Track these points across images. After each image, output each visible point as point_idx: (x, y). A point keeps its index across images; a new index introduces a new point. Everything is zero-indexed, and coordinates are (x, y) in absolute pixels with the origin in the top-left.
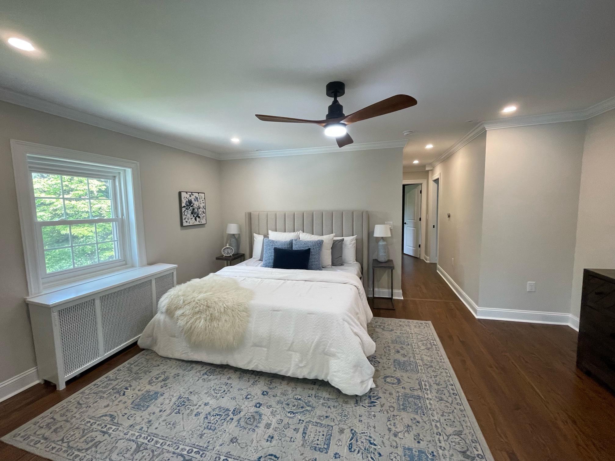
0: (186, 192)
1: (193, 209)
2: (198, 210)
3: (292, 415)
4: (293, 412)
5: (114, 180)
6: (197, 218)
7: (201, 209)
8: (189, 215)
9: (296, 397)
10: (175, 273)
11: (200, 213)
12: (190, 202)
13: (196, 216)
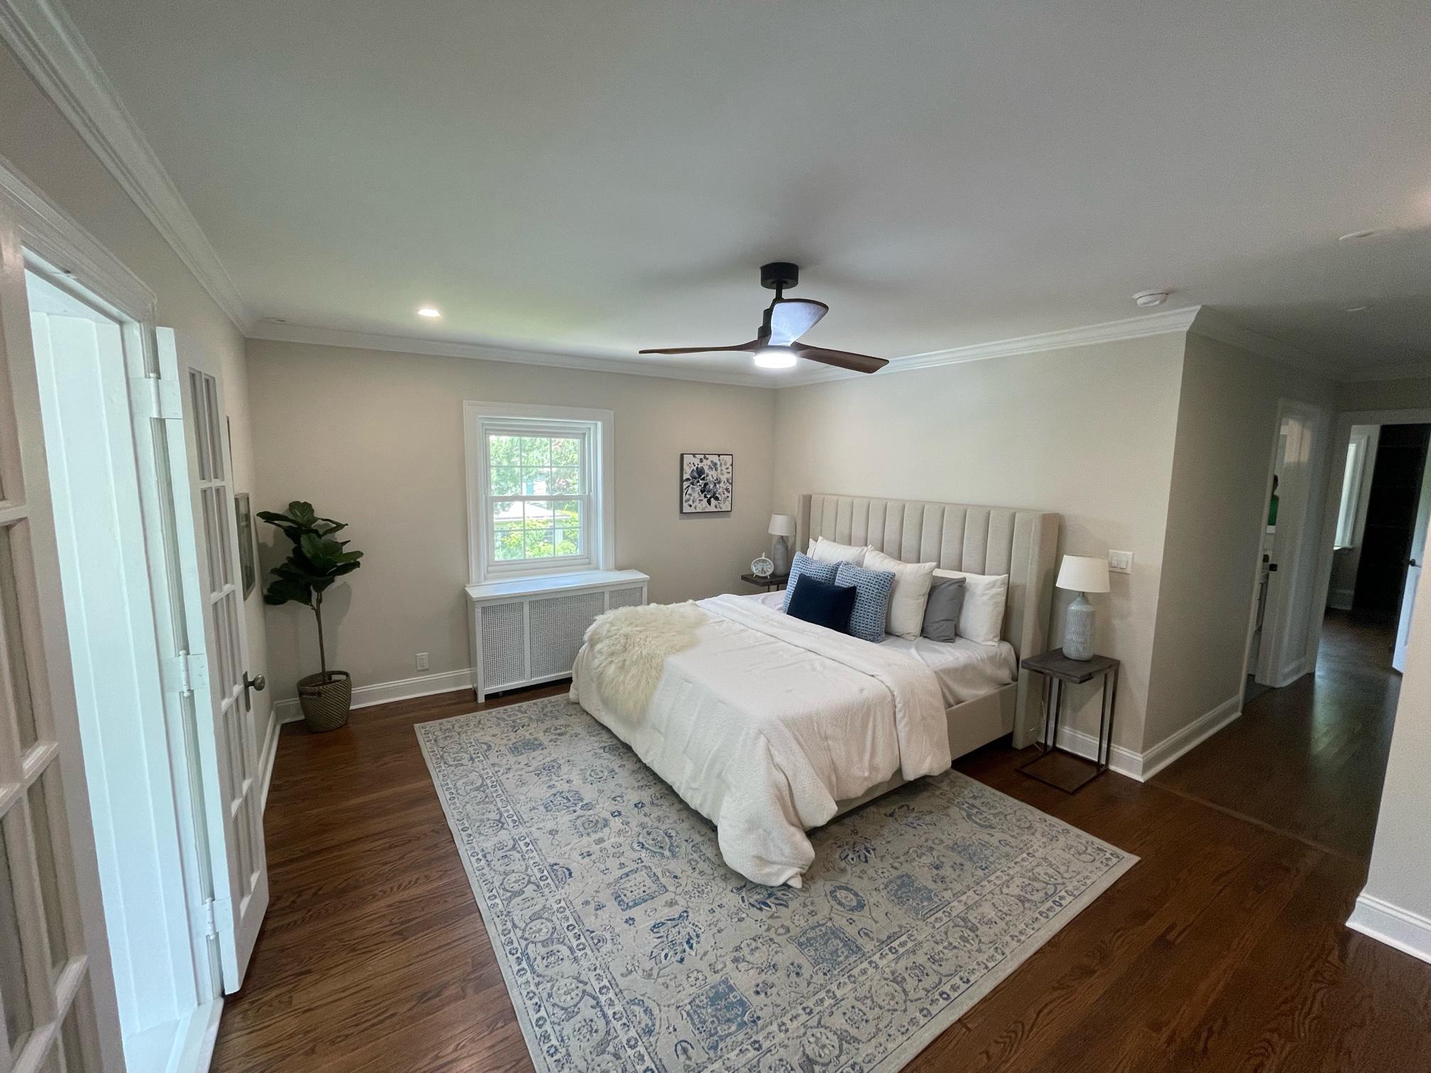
0: (694, 455)
1: (706, 484)
2: (715, 485)
3: (639, 848)
5: (584, 438)
6: (712, 499)
7: (722, 485)
8: (696, 495)
9: (670, 831)
10: (645, 589)
11: (720, 490)
12: (700, 472)
13: (709, 494)
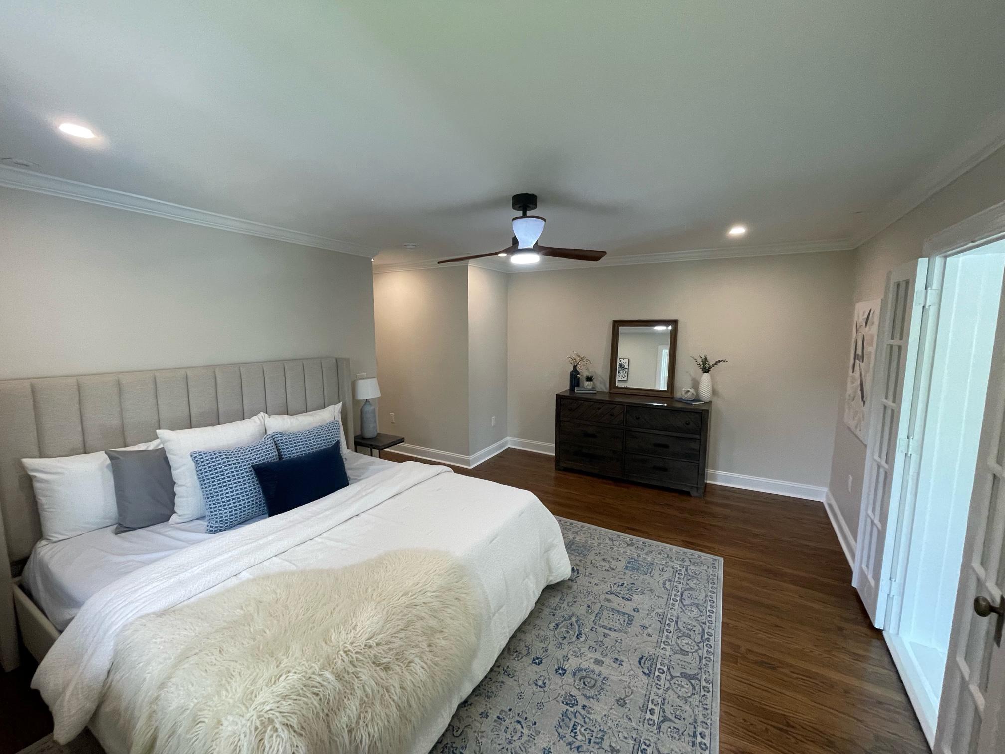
3: (583, 636)
4: (578, 635)
9: (552, 628)
